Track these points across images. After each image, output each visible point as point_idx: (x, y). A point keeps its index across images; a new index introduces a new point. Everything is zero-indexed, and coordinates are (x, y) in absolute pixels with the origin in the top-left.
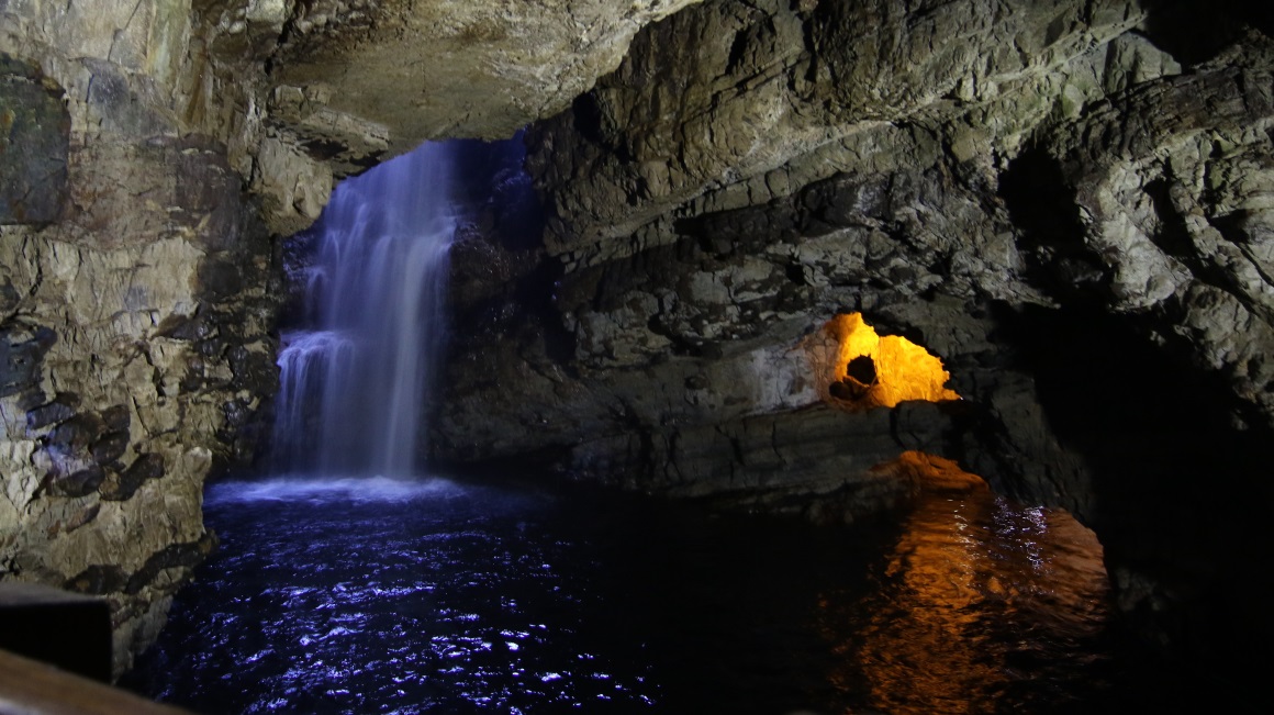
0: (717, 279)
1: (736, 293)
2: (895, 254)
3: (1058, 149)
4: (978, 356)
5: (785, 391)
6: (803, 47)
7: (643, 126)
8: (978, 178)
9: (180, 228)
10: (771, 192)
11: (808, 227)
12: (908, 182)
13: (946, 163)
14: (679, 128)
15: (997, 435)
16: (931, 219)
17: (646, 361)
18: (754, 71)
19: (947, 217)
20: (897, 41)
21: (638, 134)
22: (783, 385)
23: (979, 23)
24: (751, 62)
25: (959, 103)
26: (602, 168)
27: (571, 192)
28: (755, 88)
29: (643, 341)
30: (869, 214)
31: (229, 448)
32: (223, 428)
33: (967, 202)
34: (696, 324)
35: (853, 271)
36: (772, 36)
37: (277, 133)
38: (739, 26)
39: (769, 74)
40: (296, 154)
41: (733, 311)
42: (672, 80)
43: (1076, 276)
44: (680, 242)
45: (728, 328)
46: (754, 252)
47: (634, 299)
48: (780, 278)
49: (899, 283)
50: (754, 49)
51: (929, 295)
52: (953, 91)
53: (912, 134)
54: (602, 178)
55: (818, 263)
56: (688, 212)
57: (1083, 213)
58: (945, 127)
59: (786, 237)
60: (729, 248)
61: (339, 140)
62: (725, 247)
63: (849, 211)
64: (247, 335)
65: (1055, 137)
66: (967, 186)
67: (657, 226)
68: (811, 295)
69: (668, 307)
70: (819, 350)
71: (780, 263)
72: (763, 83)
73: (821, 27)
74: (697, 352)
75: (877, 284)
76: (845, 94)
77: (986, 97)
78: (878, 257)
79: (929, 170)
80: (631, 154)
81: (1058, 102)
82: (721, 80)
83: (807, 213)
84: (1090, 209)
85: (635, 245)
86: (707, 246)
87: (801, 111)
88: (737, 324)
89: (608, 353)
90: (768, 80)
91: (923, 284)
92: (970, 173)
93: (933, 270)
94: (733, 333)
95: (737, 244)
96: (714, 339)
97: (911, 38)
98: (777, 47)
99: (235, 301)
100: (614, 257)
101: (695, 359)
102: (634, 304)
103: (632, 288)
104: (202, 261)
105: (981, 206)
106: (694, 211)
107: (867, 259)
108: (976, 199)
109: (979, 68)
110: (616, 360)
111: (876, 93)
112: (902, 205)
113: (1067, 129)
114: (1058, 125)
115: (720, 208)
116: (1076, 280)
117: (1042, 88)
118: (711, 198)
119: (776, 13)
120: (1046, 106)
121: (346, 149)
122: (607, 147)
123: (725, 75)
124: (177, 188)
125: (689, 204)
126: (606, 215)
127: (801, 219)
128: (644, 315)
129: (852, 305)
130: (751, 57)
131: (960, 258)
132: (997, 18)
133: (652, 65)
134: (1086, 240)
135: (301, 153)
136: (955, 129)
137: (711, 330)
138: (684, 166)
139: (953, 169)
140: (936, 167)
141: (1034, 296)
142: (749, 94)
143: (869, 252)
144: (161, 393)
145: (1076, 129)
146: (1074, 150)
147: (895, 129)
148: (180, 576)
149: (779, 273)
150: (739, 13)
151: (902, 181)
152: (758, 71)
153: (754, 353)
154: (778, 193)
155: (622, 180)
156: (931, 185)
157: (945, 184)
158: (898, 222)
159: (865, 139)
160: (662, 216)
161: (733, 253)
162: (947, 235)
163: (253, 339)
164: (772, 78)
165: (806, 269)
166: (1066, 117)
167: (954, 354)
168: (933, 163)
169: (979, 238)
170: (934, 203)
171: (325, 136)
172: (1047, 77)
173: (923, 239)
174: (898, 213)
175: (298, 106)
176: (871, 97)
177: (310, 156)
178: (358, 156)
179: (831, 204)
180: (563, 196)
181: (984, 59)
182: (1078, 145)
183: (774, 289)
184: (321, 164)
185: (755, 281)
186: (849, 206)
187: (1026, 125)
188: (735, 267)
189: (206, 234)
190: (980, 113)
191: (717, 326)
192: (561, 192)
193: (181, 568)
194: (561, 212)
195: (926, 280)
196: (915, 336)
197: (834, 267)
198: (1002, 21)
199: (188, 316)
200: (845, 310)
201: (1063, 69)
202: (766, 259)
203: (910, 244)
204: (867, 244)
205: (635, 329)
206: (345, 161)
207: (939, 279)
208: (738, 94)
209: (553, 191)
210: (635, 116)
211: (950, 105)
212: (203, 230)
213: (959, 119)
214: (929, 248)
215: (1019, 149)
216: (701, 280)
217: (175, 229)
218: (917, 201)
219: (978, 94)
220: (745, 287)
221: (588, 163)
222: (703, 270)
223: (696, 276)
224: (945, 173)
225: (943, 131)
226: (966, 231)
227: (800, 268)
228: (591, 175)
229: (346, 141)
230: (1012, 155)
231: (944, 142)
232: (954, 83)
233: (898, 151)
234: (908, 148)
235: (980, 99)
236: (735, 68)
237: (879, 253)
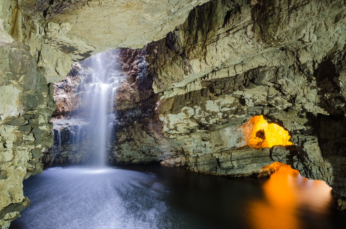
0: (215, 103)
1: (222, 108)
2: (277, 95)
3: (335, 60)
4: (300, 130)
5: (235, 142)
6: (251, 18)
7: (191, 45)
8: (307, 70)
9: (11, 81)
10: (236, 72)
11: (248, 86)
12: (283, 70)
13: (297, 64)
14: (204, 47)
15: (305, 157)
16: (291, 83)
17: (188, 131)
18: (233, 27)
19: (295, 83)
20: (284, 18)
21: (190, 48)
22: (235, 140)
23: (313, 14)
24: (232, 23)
25: (303, 42)
26: (175, 61)
27: (164, 70)
28: (233, 33)
29: (188, 124)
30: (269, 81)
31: (34, 167)
32: (31, 159)
33: (302, 78)
34: (207, 119)
35: (262, 101)
36: (240, 14)
37: (49, 42)
38: (228, 9)
39: (238, 28)
40: (57, 50)
41: (220, 114)
42: (203, 28)
43: (336, 104)
44: (203, 90)
45: (218, 121)
46: (229, 94)
47: (186, 110)
48: (237, 103)
49: (277, 105)
50: (233, 18)
51: (287, 110)
52: (302, 38)
53: (286, 53)
54: (176, 65)
55: (251, 98)
56: (206, 78)
57: (341, 83)
58: (298, 51)
59: (240, 88)
60: (220, 92)
61: (75, 46)
62: (218, 91)
63: (263, 80)
64: (39, 123)
65: (334, 56)
66: (303, 72)
67: (194, 83)
68: (247, 109)
69: (197, 112)
70: (247, 128)
71: (237, 98)
72: (236, 32)
73: (258, 11)
74: (207, 128)
75: (270, 106)
76: (265, 37)
77: (312, 41)
78: (272, 97)
79: (291, 66)
80: (187, 56)
81: (336, 44)
82: (221, 29)
83: (248, 80)
84: (343, 82)
85: (186, 90)
86: (212, 91)
87: (248, 43)
88: (221, 119)
89: (176, 129)
90: (238, 31)
91: (285, 107)
92: (305, 68)
93: (289, 101)
94: (219, 122)
95: (223, 91)
96: (213, 124)
97: (289, 18)
98: (241, 18)
99: (35, 110)
100: (179, 94)
101: (206, 131)
102: (185, 111)
103: (185, 106)
104: (21, 94)
105: (307, 79)
106: (208, 78)
107: (267, 97)
108: (306, 77)
109: (311, 30)
110: (178, 131)
111: (276, 38)
112: (281, 78)
113: (338, 53)
114: (335, 52)
115: (218, 78)
116: (336, 106)
117: (332, 39)
118: (214, 73)
119: (242, 5)
120: (332, 45)
121: (77, 49)
122: (177, 53)
123: (222, 27)
124: (10, 64)
125: (206, 76)
126: (176, 79)
127: (246, 82)
128: (189, 115)
129: (261, 113)
130: (232, 22)
131: (298, 97)
132: (319, 12)
133: (195, 22)
134: (341, 92)
135: (59, 50)
136: (301, 52)
137: (212, 121)
138: (206, 61)
139: (299, 66)
140: (293, 65)
141: (322, 111)
142: (231, 36)
143: (268, 95)
144: (5, 147)
145: (341, 54)
146: (340, 61)
147: (280, 51)
148: (15, 215)
149: (237, 101)
150: (229, 4)
151: (282, 70)
152: (234, 27)
153: (226, 129)
154: (238, 73)
155: (183, 66)
156: (291, 71)
157: (296, 71)
158: (279, 84)
159: (270, 54)
160: (196, 80)
161: (221, 94)
162: (295, 89)
163: (42, 124)
164: (239, 30)
165: (246, 100)
166: (339, 49)
167: (293, 130)
168: (292, 63)
169: (306, 91)
170: (292, 78)
171: (68, 44)
172: (334, 35)
173: (287, 91)
174: (279, 81)
175: (58, 31)
176: (273, 39)
177: (62, 52)
178: (82, 53)
179: (257, 77)
180: (161, 71)
181: (313, 27)
182: (341, 59)
183: (235, 107)
184: (67, 55)
185: (228, 104)
186: (262, 78)
187: (325, 52)
188: (222, 99)
189: (23, 83)
190: (310, 46)
191: (214, 119)
192: (160, 69)
193: (15, 213)
194: (160, 77)
195: (287, 105)
196: (280, 123)
197: (256, 100)
198: (320, 13)
199: (16, 116)
200: (257, 114)
201: (339, 32)
202: (233, 96)
203: (282, 92)
204: (268, 92)
205: (185, 120)
206: (76, 54)
207: (291, 104)
208: (227, 36)
209: (157, 69)
210: (189, 42)
211: (300, 43)
212: (21, 82)
213: (303, 48)
214: (288, 94)
215: (322, 60)
216: (210, 103)
217: (9, 81)
218: (286, 77)
219: (310, 40)
220: (224, 106)
221: (170, 59)
222: (210, 100)
223: (207, 102)
224: (296, 67)
225: (297, 52)
226: (302, 88)
227: (244, 99)
228: (171, 64)
229: (77, 46)
230: (319, 62)
231: (297, 56)
232: (302, 35)
233: (281, 59)
234: (284, 58)
235: (310, 42)
236: (226, 25)
237: (271, 95)
